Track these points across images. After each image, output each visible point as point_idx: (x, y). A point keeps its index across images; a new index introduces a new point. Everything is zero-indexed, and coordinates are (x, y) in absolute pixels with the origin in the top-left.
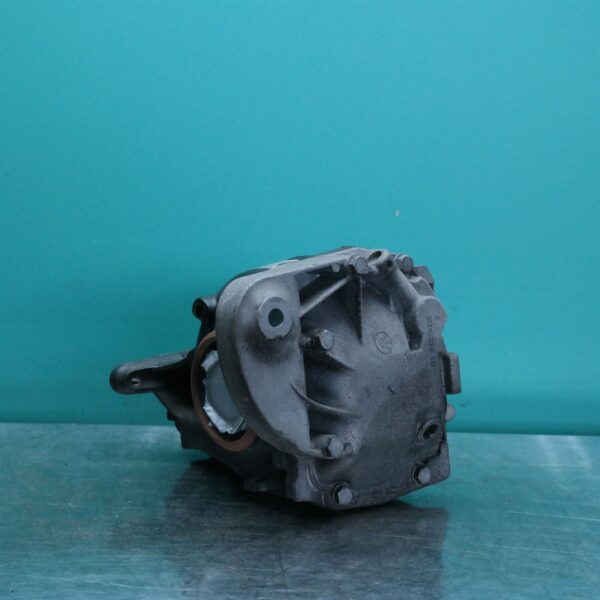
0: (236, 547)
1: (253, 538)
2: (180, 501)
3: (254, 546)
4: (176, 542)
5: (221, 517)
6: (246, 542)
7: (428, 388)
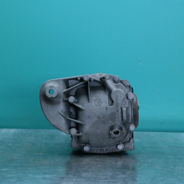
0: (92, 167)
1: (97, 164)
3: (97, 167)
4: (73, 165)
7: (115, 118)
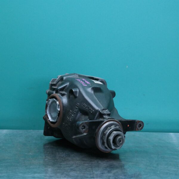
0: (79, 166)
1: (84, 163)
2: (63, 152)
3: (84, 166)
4: (62, 165)
5: (75, 157)
6: (82, 164)
